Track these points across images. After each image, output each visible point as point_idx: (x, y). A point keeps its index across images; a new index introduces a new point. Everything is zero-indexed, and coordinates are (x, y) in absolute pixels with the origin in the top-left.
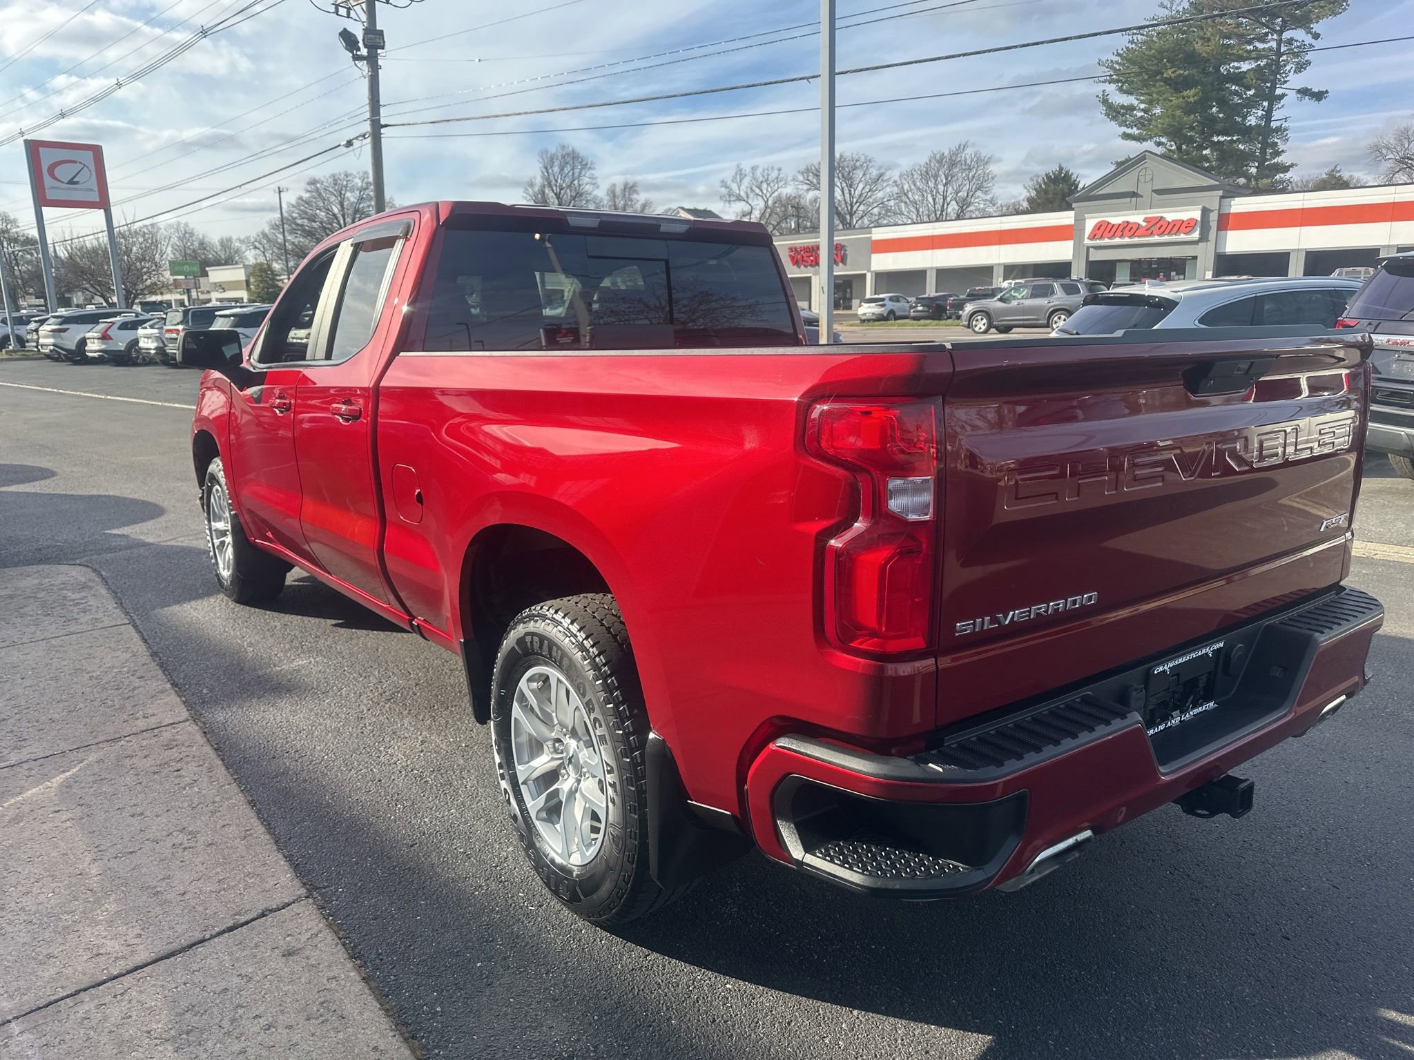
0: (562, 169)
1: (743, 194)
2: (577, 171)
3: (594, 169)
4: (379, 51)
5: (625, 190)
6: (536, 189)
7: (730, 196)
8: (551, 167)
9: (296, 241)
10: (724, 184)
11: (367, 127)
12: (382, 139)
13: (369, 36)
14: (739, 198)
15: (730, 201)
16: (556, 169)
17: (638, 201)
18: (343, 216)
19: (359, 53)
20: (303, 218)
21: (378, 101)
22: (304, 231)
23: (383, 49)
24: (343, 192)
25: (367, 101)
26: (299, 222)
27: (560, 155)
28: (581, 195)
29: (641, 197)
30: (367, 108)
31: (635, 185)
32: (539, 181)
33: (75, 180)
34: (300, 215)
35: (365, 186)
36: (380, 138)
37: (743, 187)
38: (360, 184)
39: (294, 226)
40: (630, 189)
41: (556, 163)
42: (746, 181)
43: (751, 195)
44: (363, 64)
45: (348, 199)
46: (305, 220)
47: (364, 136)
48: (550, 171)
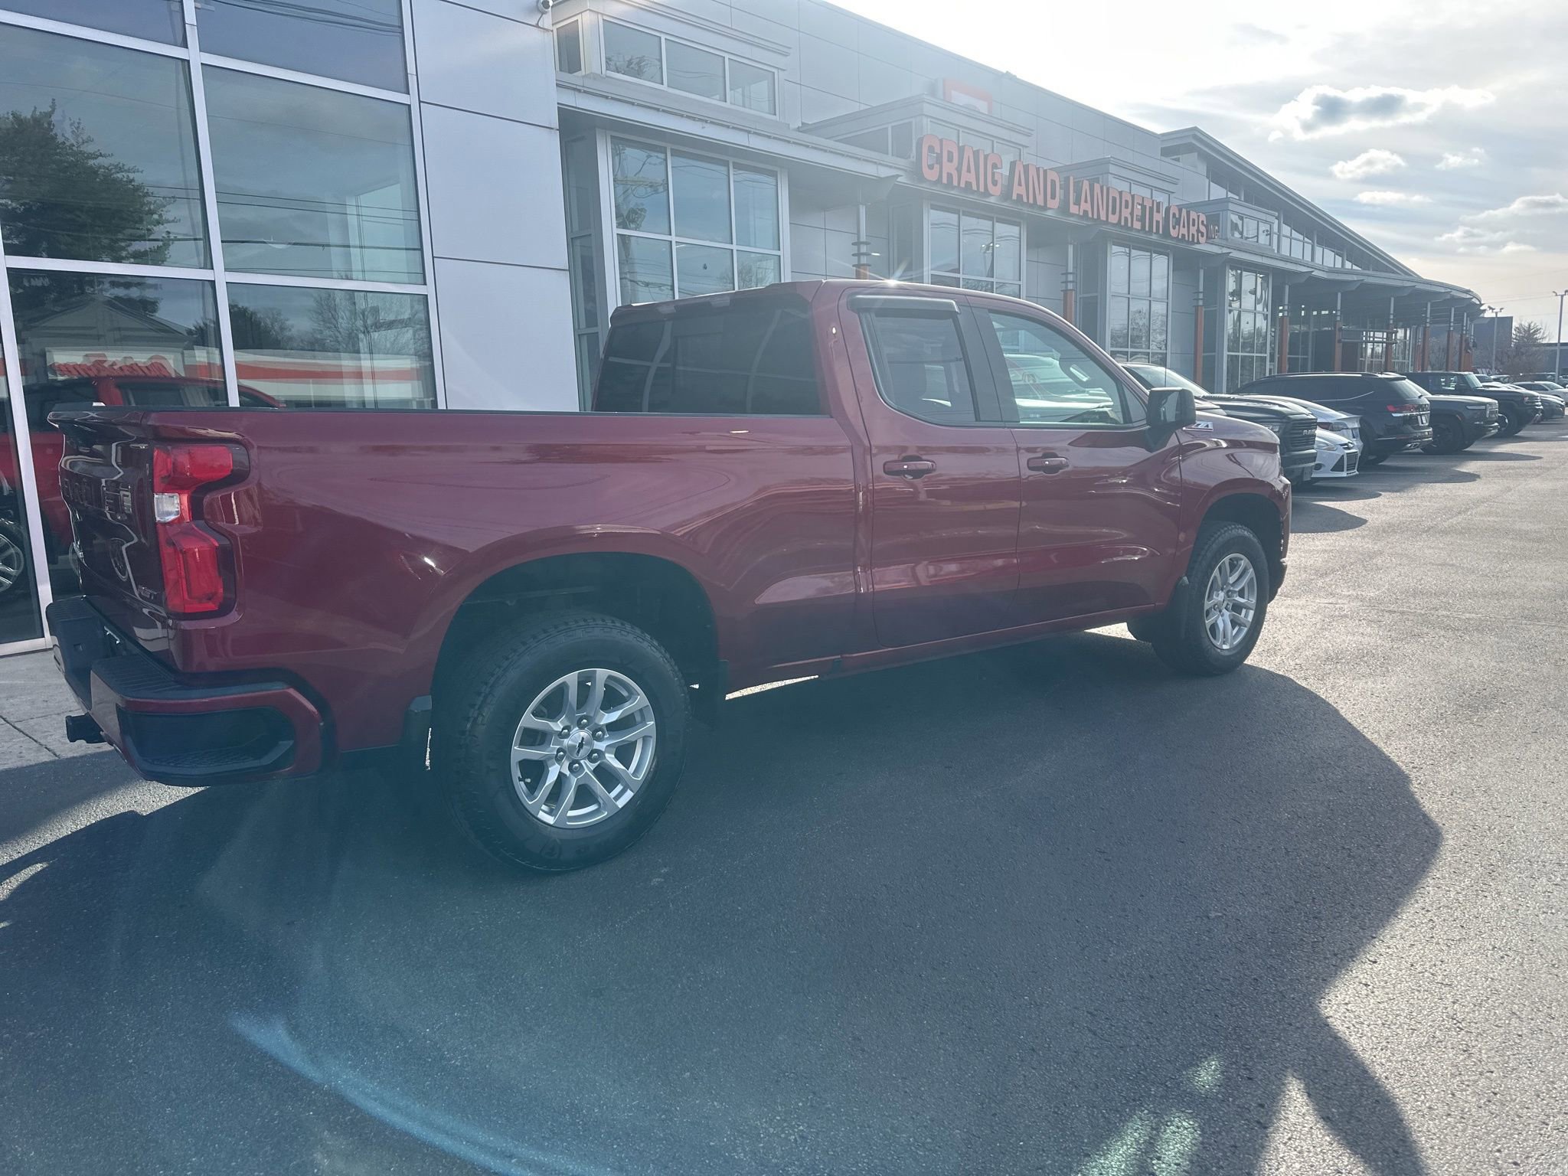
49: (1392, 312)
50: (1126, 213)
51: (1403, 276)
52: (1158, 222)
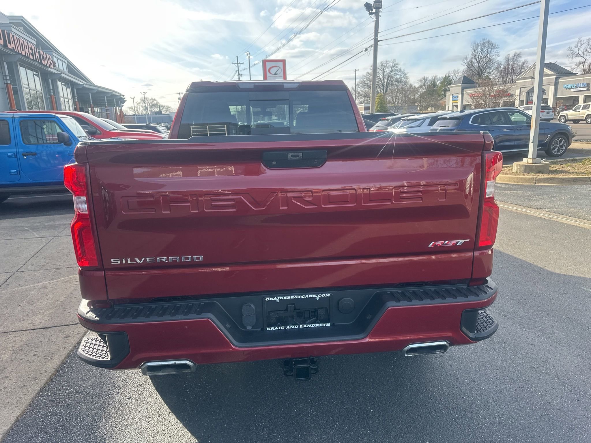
0: (482, 49)
1: (581, 53)
2: (489, 50)
3: (499, 48)
4: (380, 9)
5: (514, 57)
6: (468, 60)
7: (573, 54)
8: (477, 49)
9: (364, 90)
10: (570, 49)
11: (372, 42)
12: (378, 47)
13: (376, 4)
14: (578, 55)
15: (572, 57)
16: (479, 50)
17: (521, 61)
18: (384, 79)
19: (372, 12)
20: (368, 81)
21: (378, 31)
22: (368, 86)
23: (381, 8)
24: (385, 69)
25: (373, 31)
26: (366, 82)
27: (482, 43)
28: (490, 61)
29: (522, 60)
30: (373, 34)
31: (520, 53)
32: (470, 56)
33: (276, 73)
34: (367, 80)
35: (394, 65)
36: (377, 46)
37: (581, 49)
38: (392, 65)
39: (364, 84)
40: (517, 56)
41: (480, 47)
42: (583, 47)
43: (586, 53)
44: (373, 16)
45: (386, 72)
46: (369, 82)
47: (372, 46)
48: (476, 51)
49: (91, 99)
50: (27, 51)
51: (90, 84)
52: (38, 57)
